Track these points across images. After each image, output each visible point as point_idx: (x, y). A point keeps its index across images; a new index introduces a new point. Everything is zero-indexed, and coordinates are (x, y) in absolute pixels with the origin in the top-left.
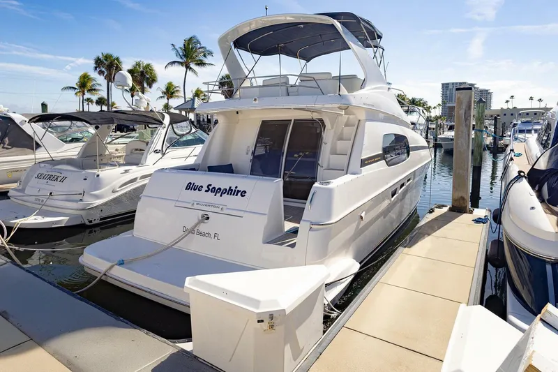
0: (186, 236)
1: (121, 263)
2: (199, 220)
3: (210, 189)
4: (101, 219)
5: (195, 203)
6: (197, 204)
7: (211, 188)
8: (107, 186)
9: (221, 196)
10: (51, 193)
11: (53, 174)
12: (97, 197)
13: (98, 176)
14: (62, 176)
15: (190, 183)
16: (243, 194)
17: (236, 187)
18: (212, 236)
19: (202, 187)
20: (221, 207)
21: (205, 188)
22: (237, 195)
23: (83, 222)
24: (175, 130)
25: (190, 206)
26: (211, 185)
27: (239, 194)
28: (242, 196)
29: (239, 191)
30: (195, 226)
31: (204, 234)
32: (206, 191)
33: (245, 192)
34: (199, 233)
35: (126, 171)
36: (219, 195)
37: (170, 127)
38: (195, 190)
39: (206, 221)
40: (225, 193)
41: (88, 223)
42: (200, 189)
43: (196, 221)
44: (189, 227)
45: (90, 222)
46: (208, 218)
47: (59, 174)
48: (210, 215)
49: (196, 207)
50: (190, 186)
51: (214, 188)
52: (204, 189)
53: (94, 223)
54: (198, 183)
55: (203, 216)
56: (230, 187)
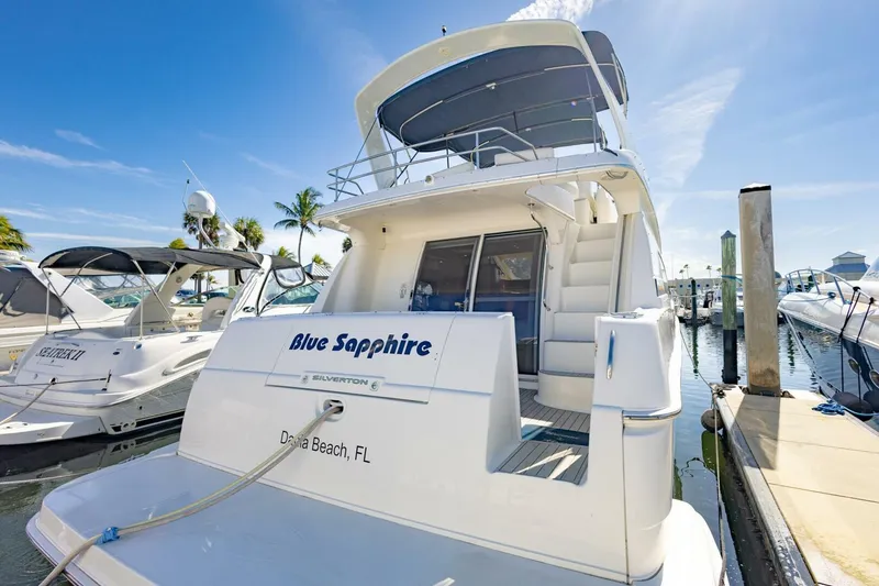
0: (287, 454)
1: (111, 538)
2: (317, 413)
3: (346, 344)
4: (139, 424)
5: (311, 376)
6: (315, 378)
7: (345, 341)
8: (154, 363)
9: (370, 356)
10: (54, 380)
11: (66, 347)
12: (134, 383)
13: (139, 346)
14: (78, 349)
15: (301, 336)
16: (423, 349)
17: (405, 336)
18: (351, 452)
19: (326, 340)
20: (371, 381)
21: (333, 342)
22: (408, 352)
23: (102, 430)
24: (280, 279)
25: (298, 383)
26: (345, 336)
27: (414, 349)
28: (421, 353)
29: (412, 344)
30: (311, 428)
31: (331, 450)
32: (335, 348)
33: (428, 344)
34: (320, 447)
35: (192, 339)
36: (363, 355)
37: (271, 273)
38: (309, 348)
39: (335, 416)
40: (378, 350)
41: (112, 432)
42: (321, 344)
43: (312, 417)
44: (295, 431)
45: (117, 429)
46: (341, 409)
47: (73, 347)
48: (345, 401)
49: (312, 384)
50: (300, 342)
51: (354, 341)
52: (330, 346)
53: (123, 430)
54: (317, 334)
55: (328, 405)
56: (391, 337)
